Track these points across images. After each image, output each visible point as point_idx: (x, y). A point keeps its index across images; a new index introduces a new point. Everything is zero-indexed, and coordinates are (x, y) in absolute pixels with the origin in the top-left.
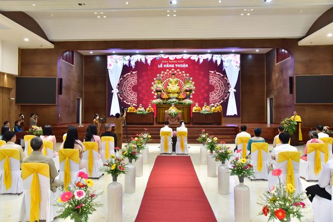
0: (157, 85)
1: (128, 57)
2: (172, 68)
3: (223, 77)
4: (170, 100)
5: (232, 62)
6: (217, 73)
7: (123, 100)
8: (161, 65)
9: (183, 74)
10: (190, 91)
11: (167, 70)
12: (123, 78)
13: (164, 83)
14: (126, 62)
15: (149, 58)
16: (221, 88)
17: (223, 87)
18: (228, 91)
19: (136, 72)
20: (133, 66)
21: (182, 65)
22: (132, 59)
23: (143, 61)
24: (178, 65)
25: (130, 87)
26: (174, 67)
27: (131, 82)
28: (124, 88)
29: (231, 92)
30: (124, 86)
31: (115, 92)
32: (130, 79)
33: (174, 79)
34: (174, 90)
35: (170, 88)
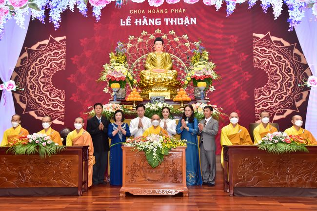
0: (116, 68)
1: (42, 1)
2: (156, 27)
3: (291, 48)
4: (147, 106)
5: (314, 8)
6: (273, 38)
7: (28, 109)
8: (129, 19)
9: (184, 41)
10: (208, 79)
11: (144, 33)
12: (30, 52)
13: (134, 65)
14: (38, 12)
15: (97, 4)
16: (284, 78)
17: (291, 75)
18: (303, 83)
19: (64, 37)
20: (55, 22)
21: (182, 19)
22: (55, 5)
23: (81, 9)
24: (172, 19)
25: (48, 76)
26: (160, 24)
27: (49, 63)
28: (30, 78)
29: (314, 88)
30: (31, 74)
31: (6, 88)
32: (47, 55)
33: (162, 53)
34: (161, 79)
35: (148, 75)
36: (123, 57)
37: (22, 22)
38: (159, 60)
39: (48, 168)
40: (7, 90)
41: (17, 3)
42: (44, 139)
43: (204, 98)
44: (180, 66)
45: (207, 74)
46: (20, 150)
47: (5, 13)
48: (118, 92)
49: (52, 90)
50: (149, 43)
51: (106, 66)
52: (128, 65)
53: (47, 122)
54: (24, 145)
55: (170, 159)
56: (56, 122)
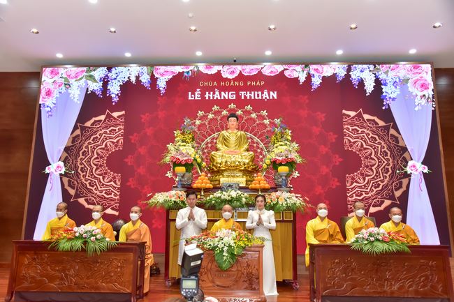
0: (182, 149)
1: (100, 73)
2: (230, 101)
3: (386, 128)
4: (218, 194)
5: (409, 84)
6: (366, 117)
7: (77, 196)
8: (198, 92)
9: (262, 118)
10: (290, 163)
11: (216, 108)
12: (83, 129)
13: (203, 145)
14: (95, 84)
15: (162, 75)
16: (381, 162)
17: (388, 160)
18: (403, 170)
19: (123, 112)
20: (113, 96)
21: (260, 93)
22: (114, 76)
23: (143, 81)
24: (248, 93)
25: (102, 157)
26: (234, 98)
27: (104, 141)
28: (82, 159)
29: (415, 175)
30: (83, 155)
31: (54, 171)
32: (102, 133)
33: (236, 131)
34: (235, 162)
35: (220, 157)
36: (190, 136)
37: (76, 96)
38: (233, 139)
39: (96, 269)
40: (55, 173)
41: (73, 75)
42: (93, 233)
43: (286, 186)
44: (258, 147)
45: (290, 157)
46: (65, 245)
47: (59, 86)
48: (183, 177)
49: (106, 173)
50: (221, 120)
51: (170, 146)
52: (196, 145)
53: (97, 211)
54: (70, 239)
55: (244, 260)
56: (109, 211)
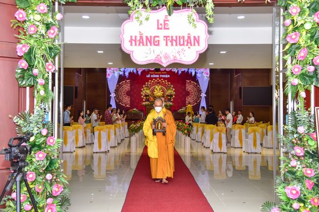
3: (197, 85)
5: (204, 73)
6: (192, 82)
8: (149, 75)
9: (166, 82)
11: (154, 79)
12: (119, 85)
14: (121, 72)
15: (139, 70)
17: (197, 93)
18: (200, 95)
19: (130, 80)
20: (127, 76)
21: (165, 75)
22: (126, 70)
23: (134, 72)
24: (162, 75)
25: (125, 92)
26: (159, 77)
28: (119, 93)
29: (203, 97)
31: (112, 96)
32: (124, 86)
37: (117, 76)
41: (115, 70)
47: (112, 73)
49: (126, 96)
56: (127, 106)
